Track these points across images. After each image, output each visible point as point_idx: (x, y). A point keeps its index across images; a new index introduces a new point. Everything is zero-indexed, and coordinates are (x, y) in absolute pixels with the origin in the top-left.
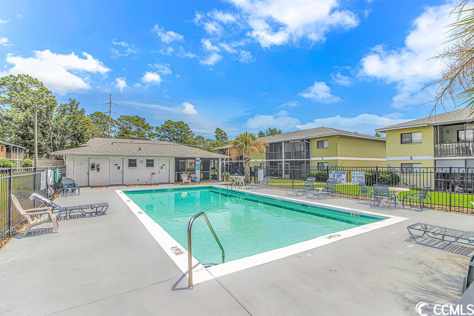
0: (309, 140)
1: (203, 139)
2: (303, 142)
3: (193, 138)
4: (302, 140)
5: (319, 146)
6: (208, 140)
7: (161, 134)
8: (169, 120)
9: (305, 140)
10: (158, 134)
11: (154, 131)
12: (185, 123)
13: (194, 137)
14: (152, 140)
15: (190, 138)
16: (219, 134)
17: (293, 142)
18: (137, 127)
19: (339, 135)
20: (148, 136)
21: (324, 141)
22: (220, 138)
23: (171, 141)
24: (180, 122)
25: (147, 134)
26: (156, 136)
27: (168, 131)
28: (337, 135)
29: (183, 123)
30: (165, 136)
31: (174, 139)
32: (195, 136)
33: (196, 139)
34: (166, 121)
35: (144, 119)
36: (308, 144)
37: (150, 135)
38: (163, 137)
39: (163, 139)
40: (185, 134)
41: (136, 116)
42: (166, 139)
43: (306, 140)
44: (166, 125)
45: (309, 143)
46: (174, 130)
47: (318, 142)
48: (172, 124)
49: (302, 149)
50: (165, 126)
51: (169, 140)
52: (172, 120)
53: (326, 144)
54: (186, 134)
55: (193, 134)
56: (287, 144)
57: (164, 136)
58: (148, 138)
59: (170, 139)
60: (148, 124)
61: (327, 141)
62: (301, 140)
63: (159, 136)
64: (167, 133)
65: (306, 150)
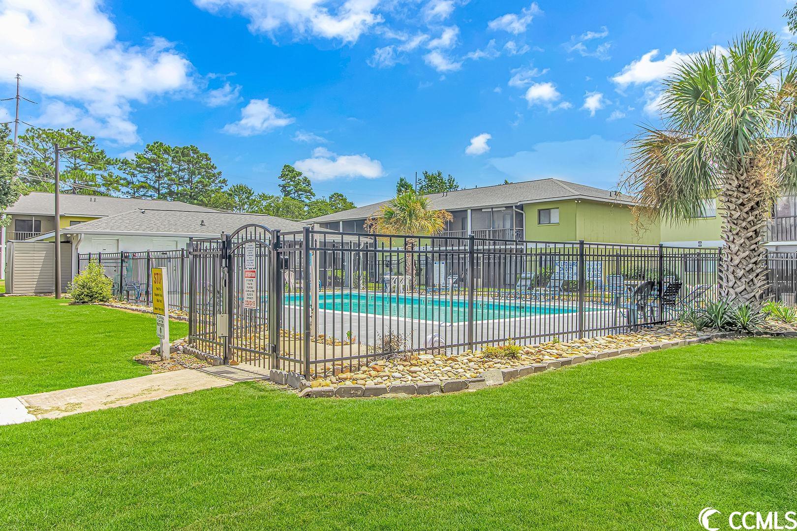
0: (521, 207)
1: (250, 193)
2: (509, 211)
3: (222, 190)
4: (509, 207)
5: (541, 220)
6: (264, 197)
7: (135, 179)
8: (157, 143)
9: (514, 207)
10: (125, 179)
11: (116, 172)
12: (201, 152)
13: (225, 189)
14: (113, 194)
15: (217, 191)
16: (291, 181)
17: (491, 210)
18: (73, 161)
19: (580, 199)
20: (103, 185)
21: (552, 211)
22: (294, 193)
23: (163, 197)
24: (187, 148)
25: (99, 180)
26: (122, 185)
27: (153, 170)
28: (576, 199)
29: (195, 151)
30: (147, 185)
31: (171, 193)
32: (229, 187)
33: (231, 195)
34: (148, 146)
35: (93, 138)
36: (520, 217)
37: (109, 183)
38: (143, 187)
39: (142, 192)
40: (203, 180)
41: (68, 130)
42: (150, 193)
43: (516, 206)
44: (149, 156)
45: (522, 214)
46: (172, 169)
47: (539, 211)
48: (166, 151)
49: (508, 226)
50: (147, 159)
51: (156, 195)
52: (166, 144)
53: (555, 216)
54: (206, 181)
55: (224, 181)
56: (477, 215)
57: (144, 184)
58: (103, 189)
59: (159, 194)
60: (102, 152)
61: (558, 210)
62: (506, 207)
63: (129, 183)
64: (151, 176)
65: (516, 227)
